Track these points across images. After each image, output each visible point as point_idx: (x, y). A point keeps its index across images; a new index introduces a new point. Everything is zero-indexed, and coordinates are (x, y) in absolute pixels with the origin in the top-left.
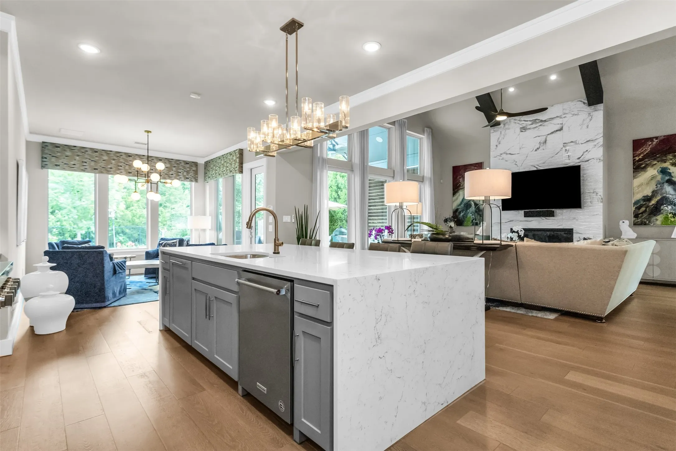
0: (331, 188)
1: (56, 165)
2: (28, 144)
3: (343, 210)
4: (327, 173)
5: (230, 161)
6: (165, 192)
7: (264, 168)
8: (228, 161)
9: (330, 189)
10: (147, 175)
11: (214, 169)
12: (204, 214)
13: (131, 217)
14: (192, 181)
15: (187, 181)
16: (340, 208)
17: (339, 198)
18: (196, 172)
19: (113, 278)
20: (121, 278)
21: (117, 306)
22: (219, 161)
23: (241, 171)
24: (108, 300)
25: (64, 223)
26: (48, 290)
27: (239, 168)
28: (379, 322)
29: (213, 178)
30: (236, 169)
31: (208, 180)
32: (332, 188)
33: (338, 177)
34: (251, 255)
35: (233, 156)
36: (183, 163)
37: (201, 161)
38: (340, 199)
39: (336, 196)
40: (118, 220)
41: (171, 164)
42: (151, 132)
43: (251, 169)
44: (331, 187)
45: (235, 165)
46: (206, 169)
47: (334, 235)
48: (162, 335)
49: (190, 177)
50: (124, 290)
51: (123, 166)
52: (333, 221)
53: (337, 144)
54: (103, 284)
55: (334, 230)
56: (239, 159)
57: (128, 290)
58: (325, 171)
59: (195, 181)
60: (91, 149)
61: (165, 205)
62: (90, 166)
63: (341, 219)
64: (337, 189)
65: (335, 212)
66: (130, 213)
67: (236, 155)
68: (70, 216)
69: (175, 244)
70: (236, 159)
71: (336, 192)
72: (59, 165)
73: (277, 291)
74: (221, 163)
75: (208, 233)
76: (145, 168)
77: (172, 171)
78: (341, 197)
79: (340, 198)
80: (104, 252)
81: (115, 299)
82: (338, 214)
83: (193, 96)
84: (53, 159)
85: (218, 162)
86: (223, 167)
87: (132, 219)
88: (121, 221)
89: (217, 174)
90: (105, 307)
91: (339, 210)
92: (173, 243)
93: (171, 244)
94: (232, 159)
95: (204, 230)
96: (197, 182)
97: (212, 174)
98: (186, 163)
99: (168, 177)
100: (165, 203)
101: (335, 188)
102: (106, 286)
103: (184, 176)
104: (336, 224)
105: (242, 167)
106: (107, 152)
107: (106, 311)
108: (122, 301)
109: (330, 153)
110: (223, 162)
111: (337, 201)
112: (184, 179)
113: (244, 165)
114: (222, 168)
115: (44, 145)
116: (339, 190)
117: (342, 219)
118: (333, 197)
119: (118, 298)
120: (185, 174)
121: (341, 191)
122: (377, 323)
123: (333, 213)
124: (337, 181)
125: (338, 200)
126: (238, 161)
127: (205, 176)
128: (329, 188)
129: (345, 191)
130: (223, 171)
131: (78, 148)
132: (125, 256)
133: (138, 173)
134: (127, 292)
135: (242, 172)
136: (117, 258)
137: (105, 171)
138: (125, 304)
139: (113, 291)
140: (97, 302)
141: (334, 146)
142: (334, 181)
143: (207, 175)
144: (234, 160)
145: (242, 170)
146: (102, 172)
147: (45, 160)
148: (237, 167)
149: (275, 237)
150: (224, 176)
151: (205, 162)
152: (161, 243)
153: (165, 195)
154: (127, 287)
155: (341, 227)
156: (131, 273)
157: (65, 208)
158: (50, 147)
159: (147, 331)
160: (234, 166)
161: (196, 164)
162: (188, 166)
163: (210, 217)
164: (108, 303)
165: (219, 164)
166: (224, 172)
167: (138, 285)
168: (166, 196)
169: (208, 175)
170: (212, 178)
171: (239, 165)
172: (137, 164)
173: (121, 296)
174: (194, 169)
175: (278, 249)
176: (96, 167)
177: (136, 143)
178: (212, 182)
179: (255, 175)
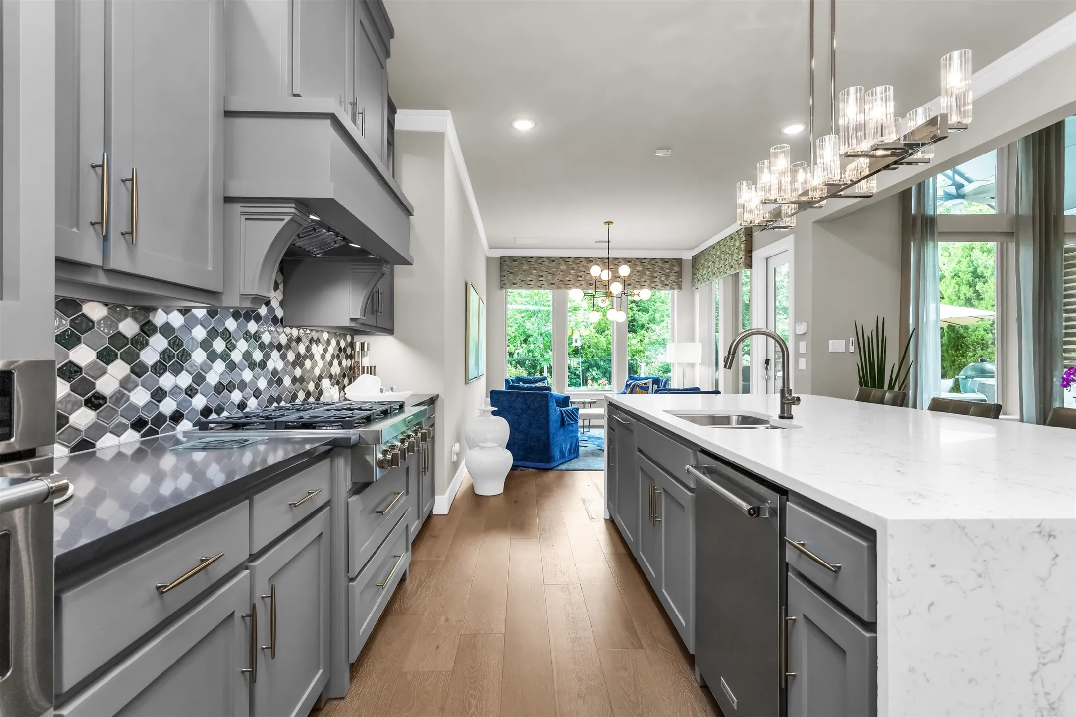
0: (956, 277)
1: (514, 284)
2: (489, 260)
3: (991, 322)
4: (935, 247)
5: (730, 249)
6: (649, 308)
7: (791, 255)
8: (727, 250)
9: (954, 281)
10: (607, 285)
11: (706, 266)
12: (693, 340)
13: (605, 345)
14: (673, 288)
15: (666, 289)
16: (982, 320)
17: (979, 297)
18: (679, 274)
19: (561, 432)
20: (572, 431)
21: (564, 470)
22: (713, 252)
23: (749, 265)
24: (555, 461)
25: (536, 354)
26: (486, 440)
27: (745, 259)
28: (1052, 661)
29: (704, 281)
30: (741, 261)
31: (698, 285)
32: (959, 277)
33: (977, 253)
34: (739, 416)
35: (735, 240)
36: (661, 262)
37: (687, 256)
38: (982, 299)
39: (971, 293)
40: (592, 349)
41: (643, 266)
42: (612, 222)
43: (767, 259)
44: (956, 275)
45: (739, 255)
46: (694, 268)
47: (964, 377)
48: (606, 527)
49: (670, 283)
50: (575, 449)
51: (583, 276)
52: (962, 347)
53: (969, 181)
54: (548, 438)
55: (965, 366)
56: (745, 244)
57: (580, 448)
58: (931, 244)
59: (678, 288)
60: (548, 258)
61: (648, 326)
62: (547, 280)
63: (984, 342)
64: (972, 278)
65: (966, 328)
66: (605, 339)
67: (739, 238)
68: (536, 345)
69: (648, 385)
70: (740, 245)
71: (971, 286)
72: (516, 284)
73: (749, 510)
74: (716, 254)
75: (698, 369)
76: (606, 275)
77: (645, 277)
78: (986, 296)
79: (983, 296)
80: (550, 396)
81: (564, 460)
82: (977, 333)
83: (660, 154)
84: (511, 276)
85: (712, 255)
86: (719, 262)
87: (607, 347)
88: (595, 351)
89: (711, 273)
90: (551, 469)
91: (978, 324)
92: (645, 384)
93: (641, 385)
94: (734, 245)
95: (692, 365)
96: (681, 289)
97: (702, 274)
98: (665, 261)
99: (639, 285)
100: (649, 324)
101: (969, 277)
102: (552, 442)
103: (662, 282)
104: (971, 354)
105: (751, 257)
106: (565, 260)
107: (552, 475)
108: (573, 464)
109: (950, 203)
110: (718, 253)
111: (972, 305)
112: (662, 287)
113: (754, 254)
114: (717, 263)
115: (503, 260)
116: (977, 280)
117: (987, 341)
118: (962, 297)
119: (567, 459)
120: (663, 279)
121: (984, 283)
122: (1044, 664)
123: (961, 331)
124: (973, 262)
125: (976, 302)
126: (744, 248)
127: (693, 279)
128: (953, 278)
129: (993, 283)
130: (719, 267)
131: (535, 259)
132: (583, 400)
133: (595, 283)
134: (580, 452)
135: (751, 265)
136: (574, 402)
137: (563, 286)
138: (574, 469)
139: (560, 448)
140: (541, 461)
141: (959, 186)
142: (965, 262)
143: (695, 277)
144: (736, 247)
145: (751, 262)
146: (560, 288)
147: (503, 278)
148: (741, 258)
149: (784, 386)
150: (720, 275)
151: (693, 257)
152: (628, 383)
153: (649, 312)
154: (580, 444)
155: (982, 361)
156: (591, 425)
157: (532, 336)
158: (508, 262)
159: (589, 516)
160: (737, 257)
161: (679, 262)
162: (668, 265)
163: (701, 343)
164: (554, 464)
165: (712, 257)
166: (721, 270)
167: (596, 443)
168: (650, 314)
169: (697, 277)
170: (702, 281)
171: (745, 255)
172: (595, 271)
173: (572, 456)
174: (677, 269)
175: (790, 410)
176: (552, 282)
177: (597, 242)
178: (702, 287)
179: (775, 269)
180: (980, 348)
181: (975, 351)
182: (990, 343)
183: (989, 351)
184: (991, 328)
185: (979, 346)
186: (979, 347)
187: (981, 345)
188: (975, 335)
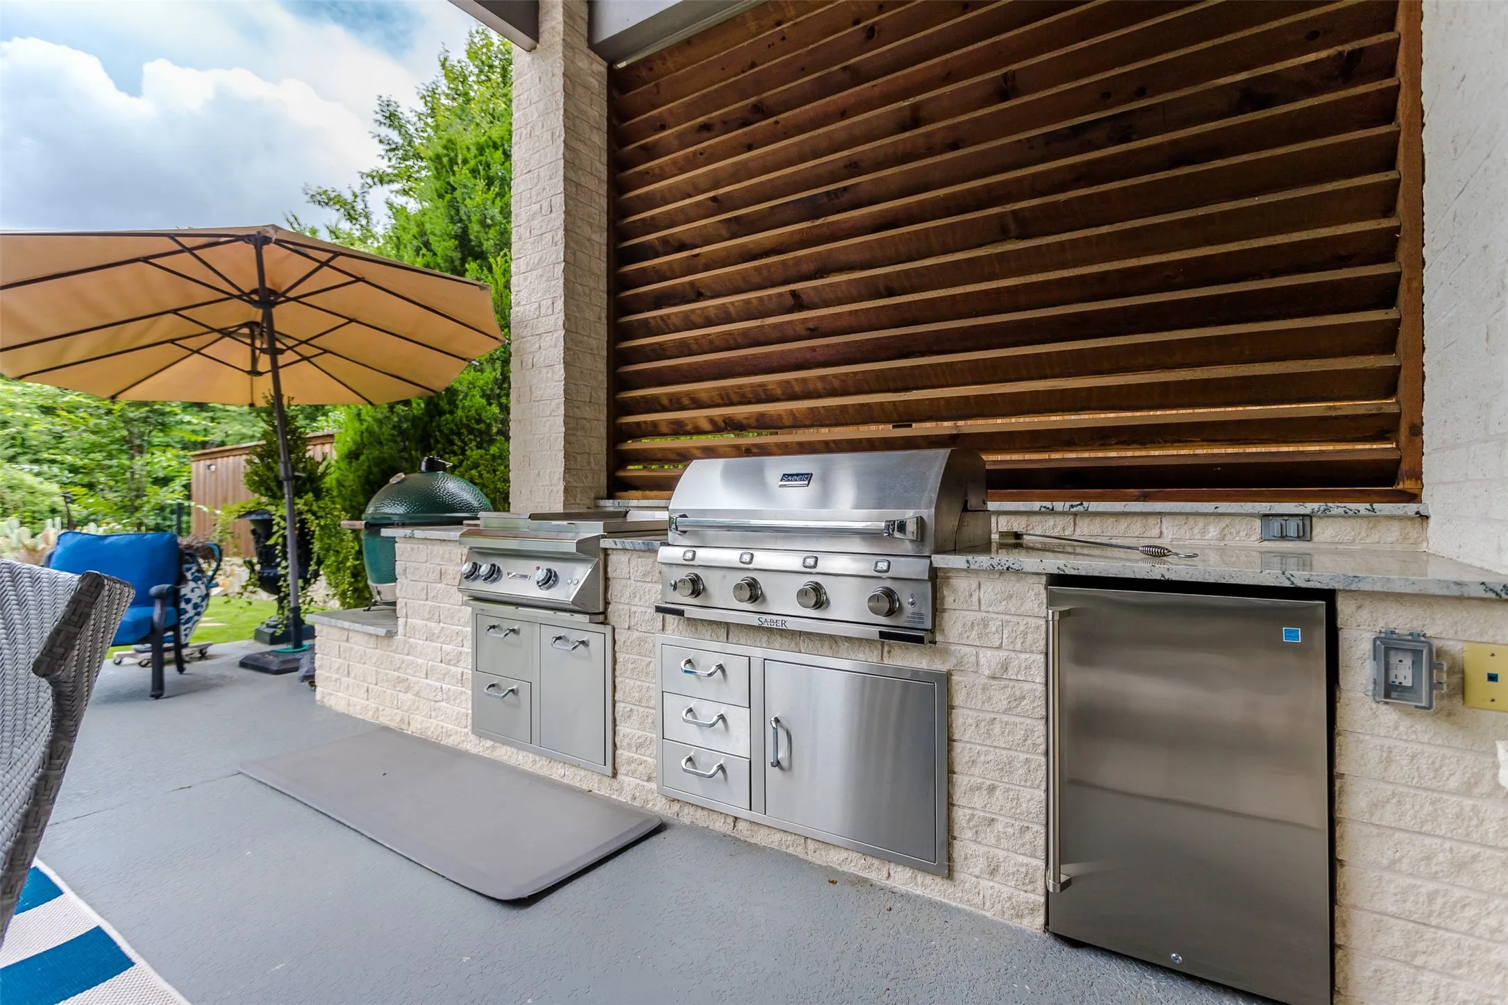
117: (489, 426)
180: (474, 443)
181: (463, 452)
182: (495, 430)
183: (491, 452)
184: (498, 391)
185: (472, 437)
186: (471, 440)
187: (475, 436)
188: (463, 408)
